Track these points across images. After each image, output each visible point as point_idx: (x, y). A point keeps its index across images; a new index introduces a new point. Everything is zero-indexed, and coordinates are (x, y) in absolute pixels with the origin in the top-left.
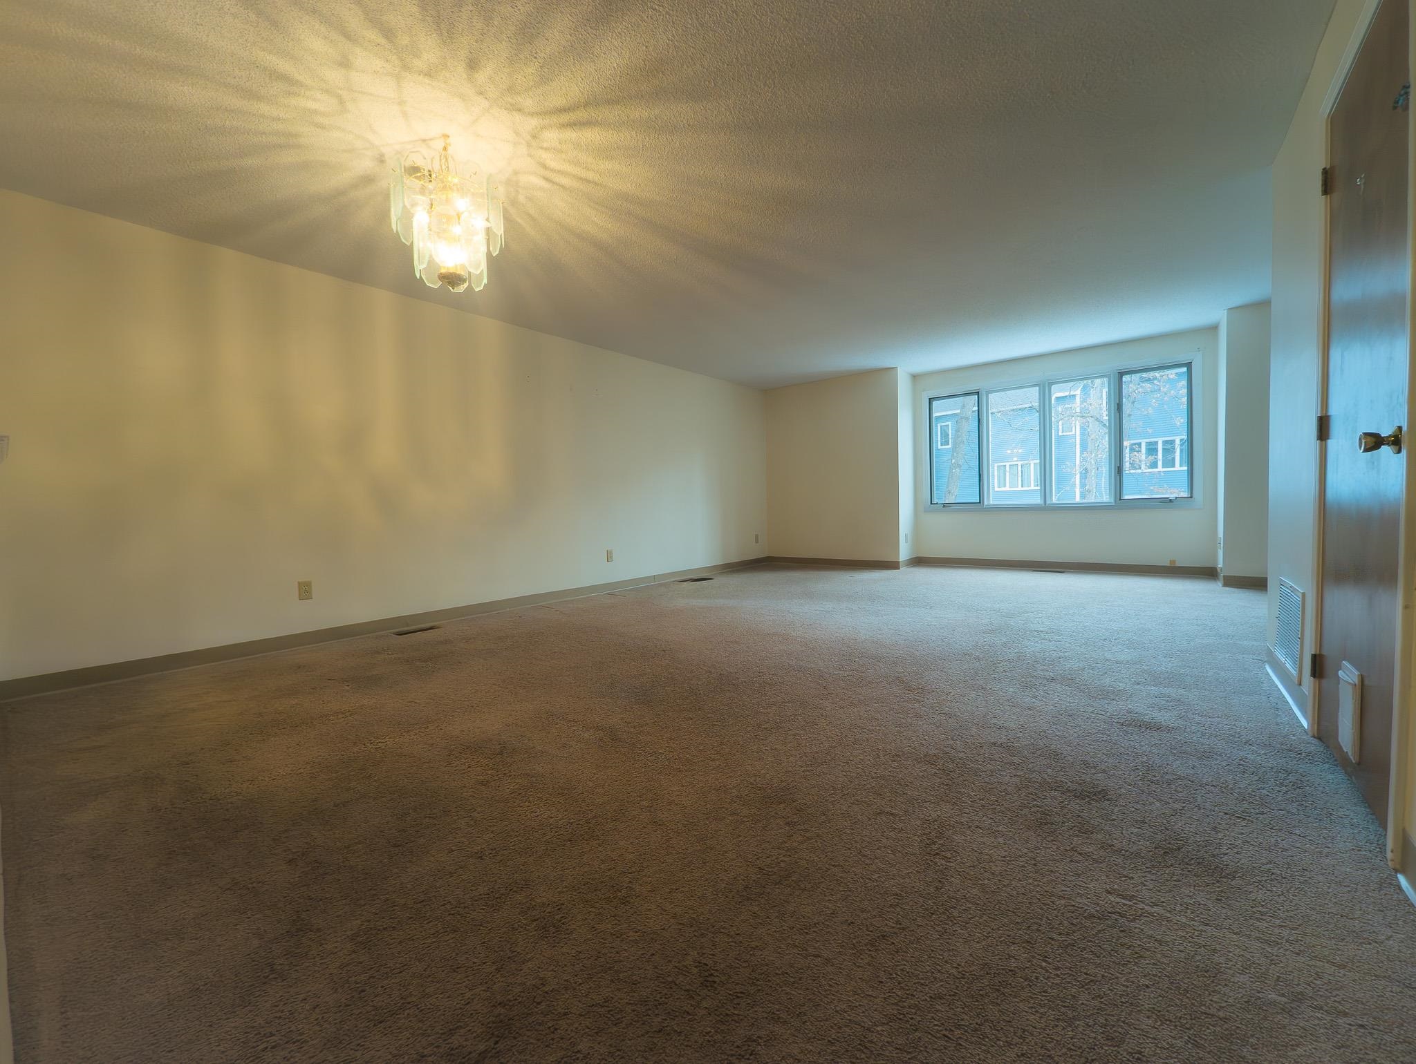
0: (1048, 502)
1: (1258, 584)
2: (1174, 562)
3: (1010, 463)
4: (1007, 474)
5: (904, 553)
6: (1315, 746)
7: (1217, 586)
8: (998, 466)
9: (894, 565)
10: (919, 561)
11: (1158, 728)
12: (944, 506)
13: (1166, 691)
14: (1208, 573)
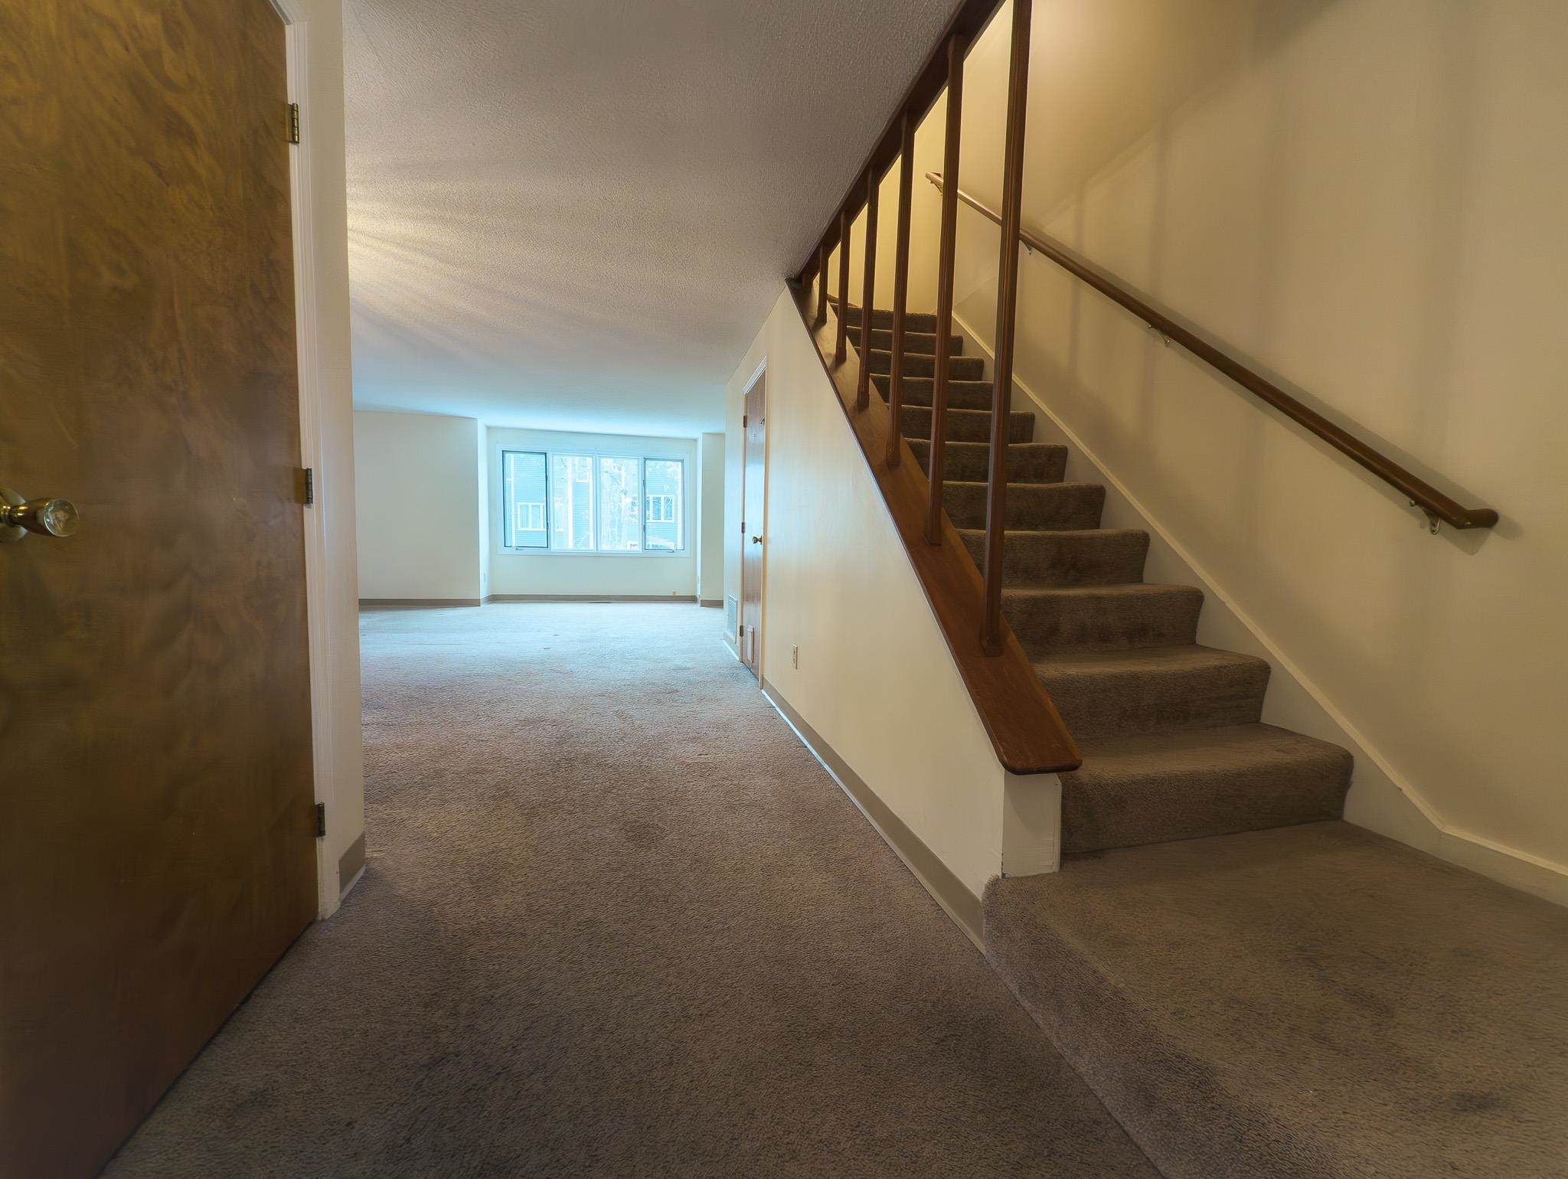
0: (599, 549)
1: (718, 604)
2: (674, 593)
3: (533, 504)
4: (530, 514)
5: (483, 594)
6: (741, 664)
7: (698, 606)
8: (521, 506)
9: (474, 603)
10: (494, 599)
11: (689, 669)
12: (517, 549)
13: (689, 655)
14: (692, 599)
